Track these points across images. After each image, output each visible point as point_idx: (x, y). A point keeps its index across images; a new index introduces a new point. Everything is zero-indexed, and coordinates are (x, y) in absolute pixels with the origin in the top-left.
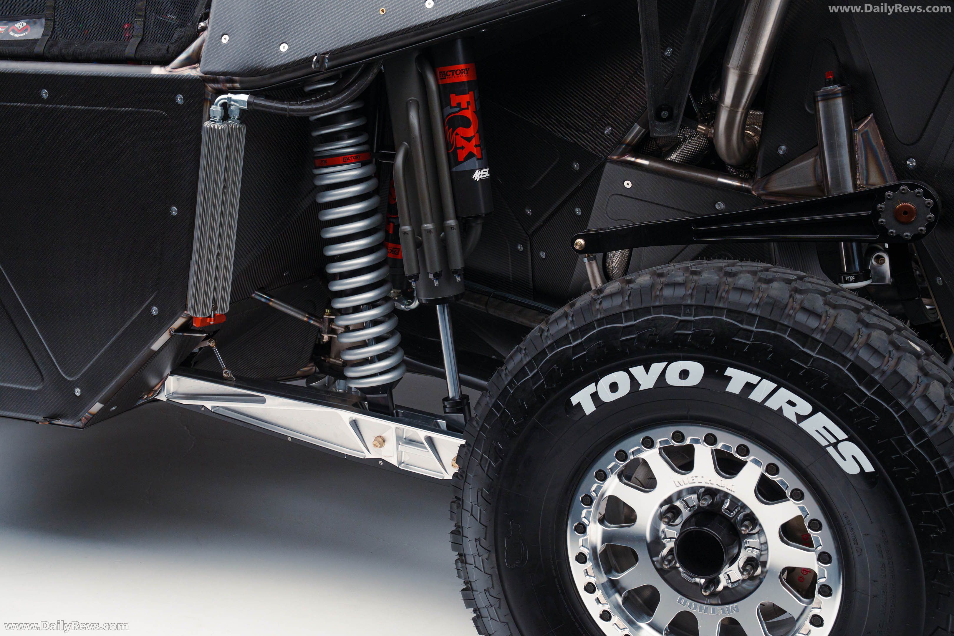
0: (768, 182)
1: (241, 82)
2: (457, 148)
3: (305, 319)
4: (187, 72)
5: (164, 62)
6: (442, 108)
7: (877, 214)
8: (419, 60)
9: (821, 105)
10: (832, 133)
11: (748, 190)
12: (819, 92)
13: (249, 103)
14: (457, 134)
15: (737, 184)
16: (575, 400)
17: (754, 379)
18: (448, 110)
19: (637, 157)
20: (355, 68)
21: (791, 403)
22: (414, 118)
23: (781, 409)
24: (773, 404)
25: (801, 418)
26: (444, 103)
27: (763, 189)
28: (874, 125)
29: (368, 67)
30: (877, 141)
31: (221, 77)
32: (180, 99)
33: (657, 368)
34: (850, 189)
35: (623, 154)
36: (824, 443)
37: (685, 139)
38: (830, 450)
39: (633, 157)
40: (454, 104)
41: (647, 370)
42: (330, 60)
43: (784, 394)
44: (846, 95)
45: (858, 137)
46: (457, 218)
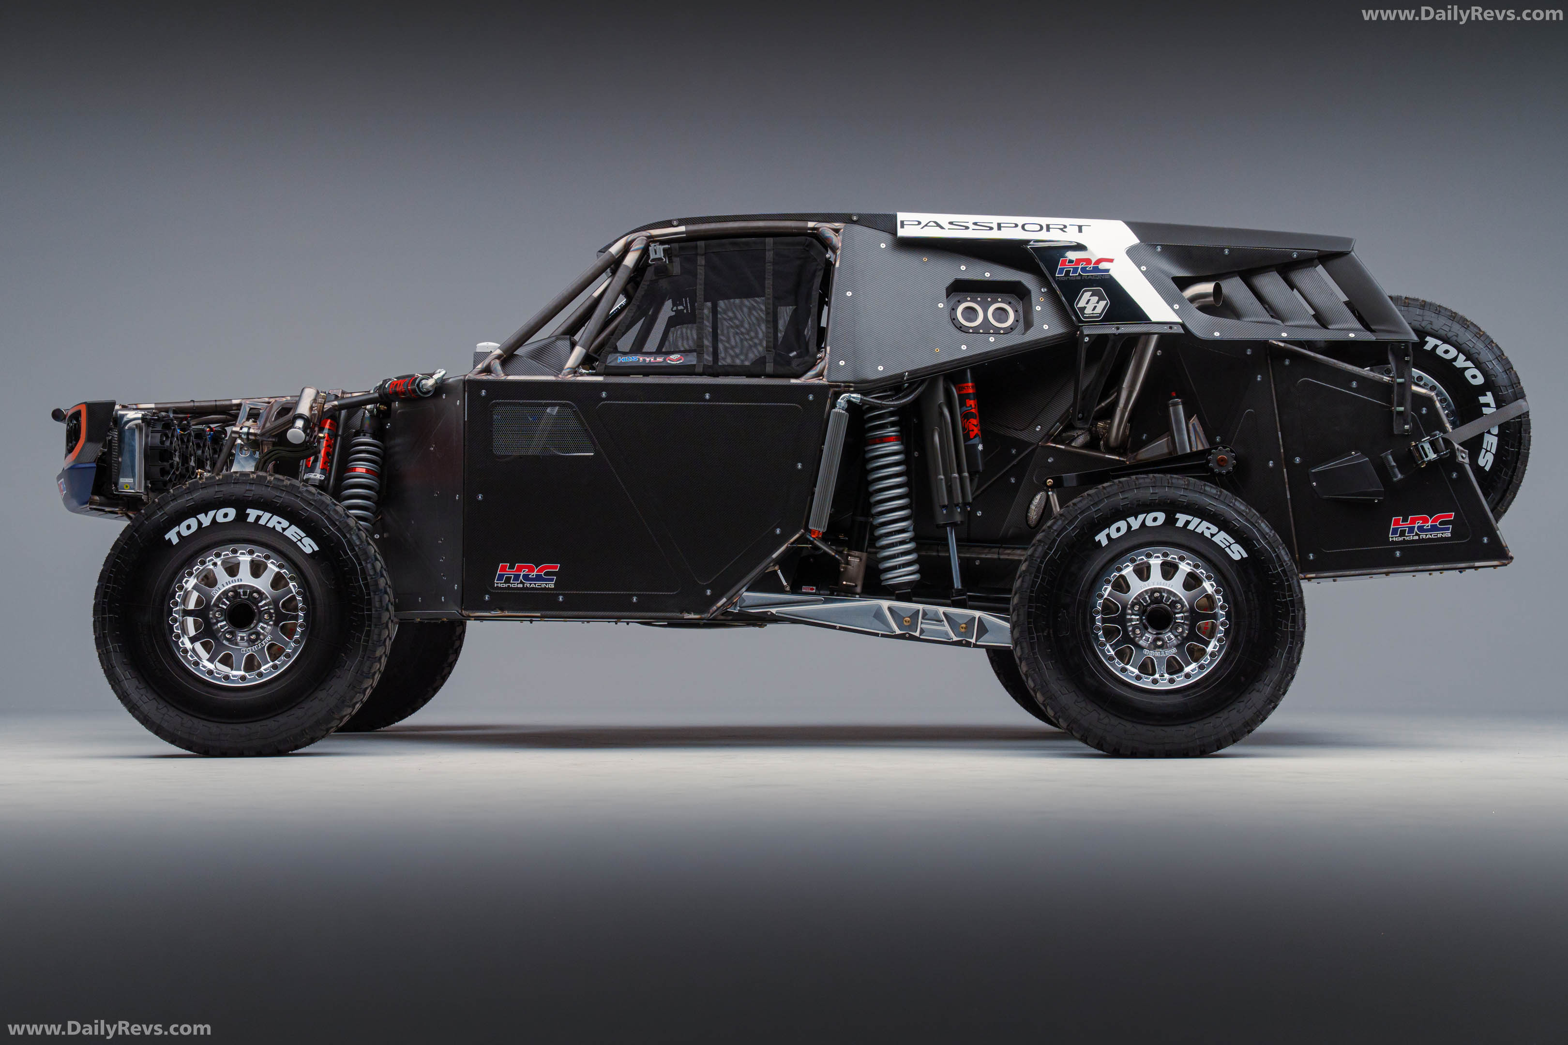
0: (1137, 455)
1: (854, 387)
2: (969, 431)
3: (833, 554)
4: (815, 381)
5: (798, 377)
6: (961, 407)
7: (1208, 461)
8: (945, 380)
9: (1171, 408)
10: (1178, 422)
11: (1123, 461)
12: (1170, 402)
13: (861, 399)
14: (970, 423)
15: (1117, 458)
16: (1097, 538)
17: (1190, 518)
18: (965, 409)
19: (1057, 444)
20: (915, 382)
21: (1208, 528)
22: (946, 412)
23: (1203, 532)
24: (1199, 530)
25: (1213, 535)
26: (962, 404)
27: (1134, 459)
28: (1196, 419)
29: (923, 382)
30: (1199, 429)
31: (842, 384)
32: (811, 397)
33: (1141, 517)
34: (1188, 451)
35: (1047, 442)
36: (1223, 546)
37: (1078, 436)
38: (1227, 550)
39: (1054, 444)
40: (968, 406)
41: (1136, 519)
42: (908, 375)
43: (1205, 524)
44: (1184, 404)
45: (1190, 426)
46: (969, 472)
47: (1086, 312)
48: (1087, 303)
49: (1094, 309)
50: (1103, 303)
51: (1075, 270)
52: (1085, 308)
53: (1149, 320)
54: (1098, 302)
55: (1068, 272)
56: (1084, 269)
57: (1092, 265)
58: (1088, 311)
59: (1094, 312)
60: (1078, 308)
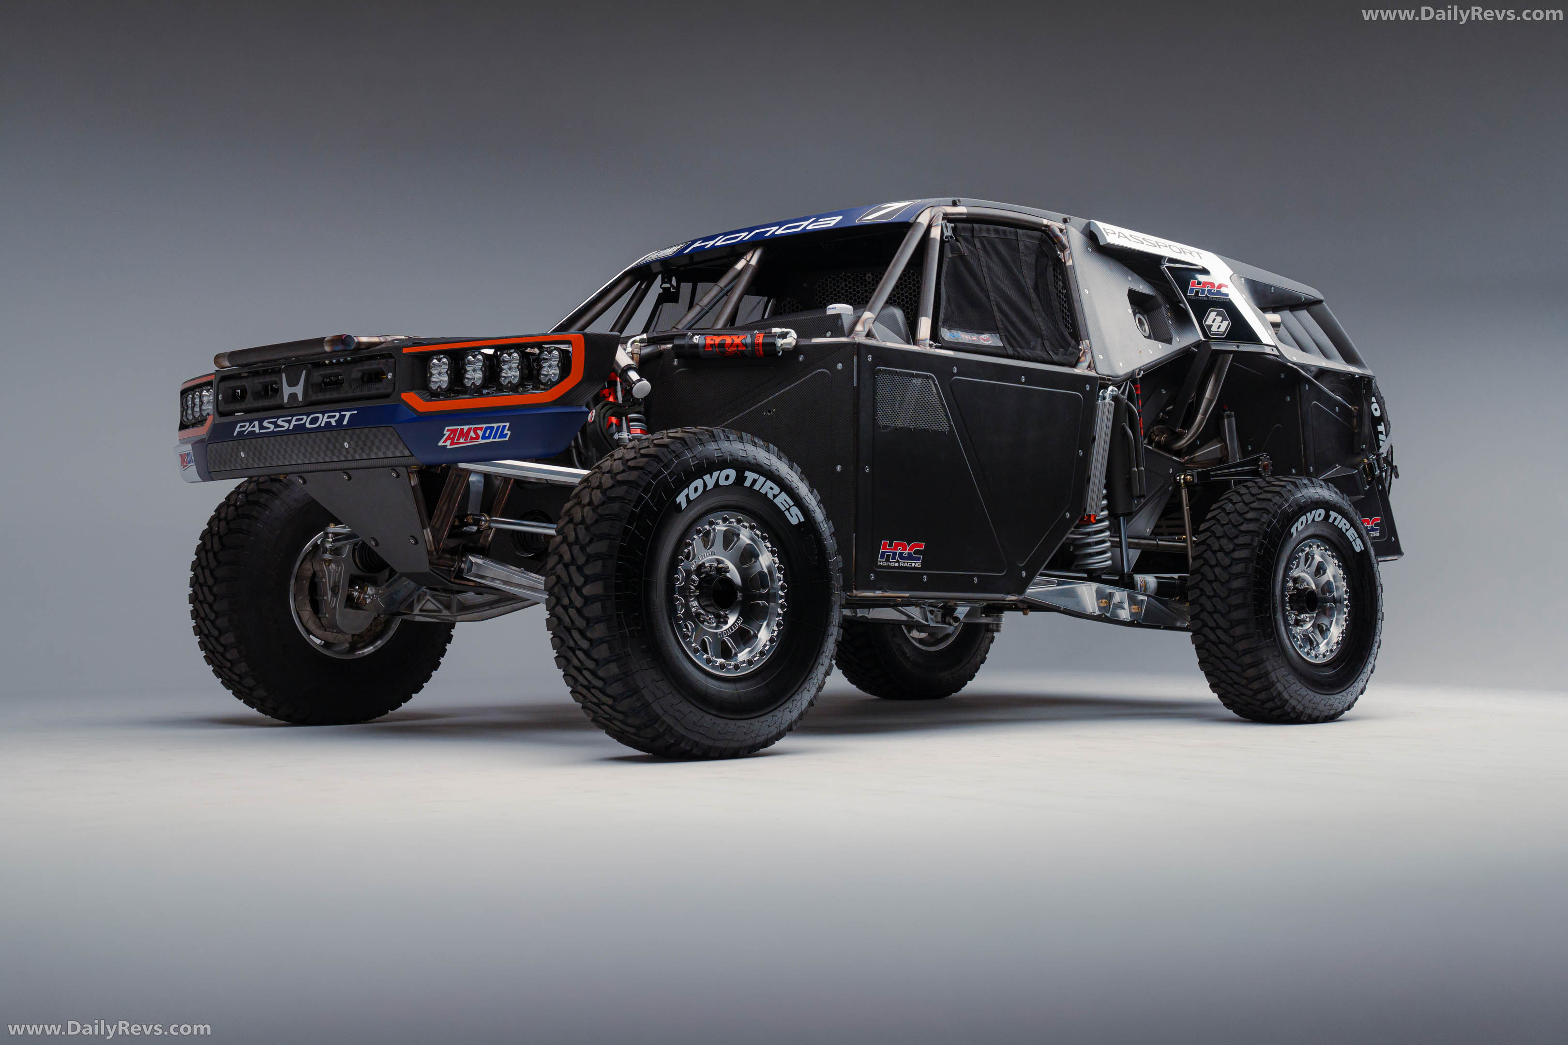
0: (1194, 457)
1: (1112, 381)
4: (1087, 372)
5: (1075, 366)
7: (1258, 467)
9: (1226, 421)
10: (1231, 432)
12: (1225, 414)
13: (1117, 392)
15: (1178, 459)
16: (1292, 529)
17: (1336, 515)
21: (1345, 524)
23: (1341, 528)
24: (1340, 526)
25: (1346, 531)
31: (1106, 377)
32: (1088, 387)
36: (1351, 540)
38: (1354, 544)
41: (1311, 515)
43: (1344, 521)
47: (1213, 329)
48: (1213, 322)
49: (1219, 328)
50: (1225, 323)
51: (1203, 291)
52: (1212, 325)
53: (1260, 341)
54: (1222, 322)
55: (1197, 292)
56: (1209, 291)
57: (1215, 289)
58: (1214, 329)
59: (1219, 330)
60: (1206, 325)
